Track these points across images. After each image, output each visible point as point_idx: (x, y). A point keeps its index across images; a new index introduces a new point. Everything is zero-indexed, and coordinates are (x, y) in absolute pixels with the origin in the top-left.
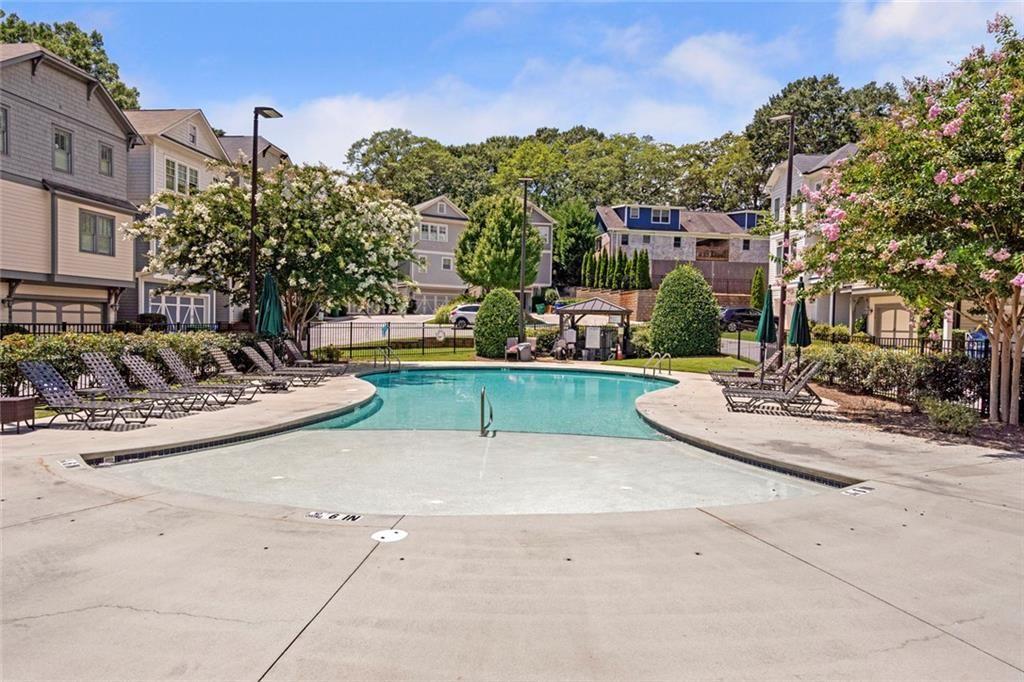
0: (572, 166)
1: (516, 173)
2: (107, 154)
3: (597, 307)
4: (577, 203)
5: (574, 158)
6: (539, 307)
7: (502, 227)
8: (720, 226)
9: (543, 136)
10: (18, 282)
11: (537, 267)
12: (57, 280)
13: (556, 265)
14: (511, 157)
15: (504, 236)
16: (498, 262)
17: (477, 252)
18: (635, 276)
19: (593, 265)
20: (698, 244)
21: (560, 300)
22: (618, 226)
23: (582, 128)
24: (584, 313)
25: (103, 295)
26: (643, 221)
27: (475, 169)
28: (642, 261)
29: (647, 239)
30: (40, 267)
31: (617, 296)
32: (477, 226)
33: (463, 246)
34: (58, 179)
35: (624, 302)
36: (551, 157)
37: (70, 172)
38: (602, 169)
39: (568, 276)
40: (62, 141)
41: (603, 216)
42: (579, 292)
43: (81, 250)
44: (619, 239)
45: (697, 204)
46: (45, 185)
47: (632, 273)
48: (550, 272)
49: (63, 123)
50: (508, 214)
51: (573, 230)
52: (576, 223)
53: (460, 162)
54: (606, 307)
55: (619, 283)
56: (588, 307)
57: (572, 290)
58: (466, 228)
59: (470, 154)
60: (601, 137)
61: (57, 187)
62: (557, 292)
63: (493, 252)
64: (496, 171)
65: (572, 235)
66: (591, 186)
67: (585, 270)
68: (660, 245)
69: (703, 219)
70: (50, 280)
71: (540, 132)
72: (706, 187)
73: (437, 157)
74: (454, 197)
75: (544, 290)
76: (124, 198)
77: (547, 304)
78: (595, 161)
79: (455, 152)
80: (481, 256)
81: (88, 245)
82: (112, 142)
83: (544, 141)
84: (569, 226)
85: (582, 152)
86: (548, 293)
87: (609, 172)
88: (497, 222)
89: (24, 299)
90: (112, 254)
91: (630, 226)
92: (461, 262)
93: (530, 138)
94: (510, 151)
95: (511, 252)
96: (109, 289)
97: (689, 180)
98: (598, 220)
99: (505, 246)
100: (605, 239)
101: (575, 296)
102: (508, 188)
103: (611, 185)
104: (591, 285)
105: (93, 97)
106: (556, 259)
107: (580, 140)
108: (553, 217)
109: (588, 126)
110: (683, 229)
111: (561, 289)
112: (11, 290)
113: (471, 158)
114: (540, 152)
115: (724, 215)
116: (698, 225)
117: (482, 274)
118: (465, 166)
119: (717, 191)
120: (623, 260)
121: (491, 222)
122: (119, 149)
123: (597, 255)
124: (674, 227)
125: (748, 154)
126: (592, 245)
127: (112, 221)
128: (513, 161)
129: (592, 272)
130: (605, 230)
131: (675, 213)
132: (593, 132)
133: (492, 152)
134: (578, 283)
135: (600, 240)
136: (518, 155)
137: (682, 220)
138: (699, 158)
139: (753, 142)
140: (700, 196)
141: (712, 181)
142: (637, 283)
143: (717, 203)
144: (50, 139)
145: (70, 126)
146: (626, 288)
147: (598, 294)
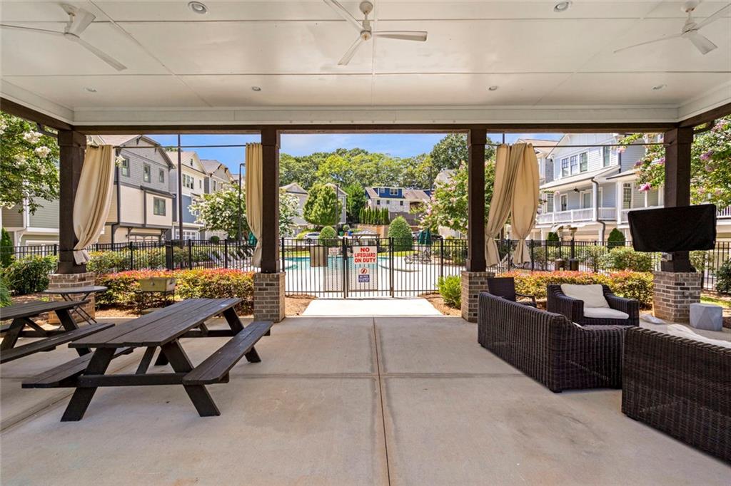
0: (354, 167)
1: (328, 170)
2: (162, 173)
3: (367, 233)
4: (356, 185)
5: (354, 163)
6: (341, 233)
7: (325, 199)
8: (420, 195)
9: (340, 152)
10: (132, 227)
11: (341, 216)
12: (147, 226)
13: (348, 214)
14: (325, 162)
15: (326, 203)
16: (323, 214)
17: (314, 209)
18: (382, 218)
19: (365, 213)
20: (411, 204)
21: (350, 230)
22: (375, 196)
23: (358, 149)
24: (362, 235)
25: (159, 232)
26: (386, 194)
27: (308, 168)
28: (386, 212)
29: (388, 202)
30: (140, 221)
31: (375, 228)
32: (313, 198)
33: (307, 207)
34: (146, 185)
35: (378, 230)
36: (344, 163)
37: (149, 182)
38: (367, 168)
39: (353, 219)
40: (147, 170)
41: (368, 192)
42: (359, 226)
43: (155, 214)
44: (376, 202)
45: (410, 185)
46: (142, 188)
47: (381, 218)
48: (346, 217)
49: (147, 162)
50: (327, 193)
51: (355, 198)
52: (356, 195)
53: (301, 165)
54: (370, 233)
55: (376, 221)
56: (363, 233)
57: (355, 225)
58: (307, 198)
59: (305, 161)
60: (366, 153)
61: (147, 189)
62: (348, 226)
63: (322, 210)
64: (317, 168)
65: (354, 201)
66: (364, 176)
67: (361, 216)
68: (393, 205)
69: (412, 192)
70: (144, 226)
71: (338, 150)
72: (415, 178)
73: (289, 163)
74: (299, 181)
75: (343, 225)
76: (167, 191)
77: (344, 232)
78: (365, 165)
79: (298, 160)
80: (316, 212)
81: (156, 213)
82: (163, 168)
83: (340, 155)
84: (353, 196)
85: (358, 161)
86: (345, 226)
87: (371, 170)
88: (323, 197)
89: (132, 235)
90: (164, 215)
91: (380, 196)
92: (306, 213)
93: (333, 154)
94: (324, 160)
95: (329, 210)
96: (162, 230)
97: (407, 174)
98: (366, 193)
99: (327, 207)
100: (370, 202)
101: (357, 228)
102: (324, 178)
103: (372, 176)
104: (364, 223)
105: (157, 152)
106: (348, 211)
107: (356, 155)
108: (346, 192)
109: (361, 148)
110: (404, 198)
111: (350, 225)
112: (129, 231)
113: (306, 163)
114: (338, 160)
115: (422, 191)
116: (410, 195)
117: (317, 219)
118: (303, 167)
119: (420, 179)
120: (377, 212)
121: (320, 197)
122: (166, 170)
123: (366, 209)
124: (400, 196)
125: (431, 164)
126: (364, 205)
127: (164, 201)
128: (326, 165)
129: (364, 217)
130: (370, 198)
131: (400, 191)
132: (363, 151)
133: (316, 160)
134: (358, 222)
135: (367, 203)
136: (328, 162)
137: (403, 193)
138: (411, 164)
139: (433, 159)
140: (412, 182)
141: (416, 175)
142: (383, 222)
143: (420, 184)
144: (143, 169)
145: (150, 163)
146: (379, 224)
147: (367, 226)
